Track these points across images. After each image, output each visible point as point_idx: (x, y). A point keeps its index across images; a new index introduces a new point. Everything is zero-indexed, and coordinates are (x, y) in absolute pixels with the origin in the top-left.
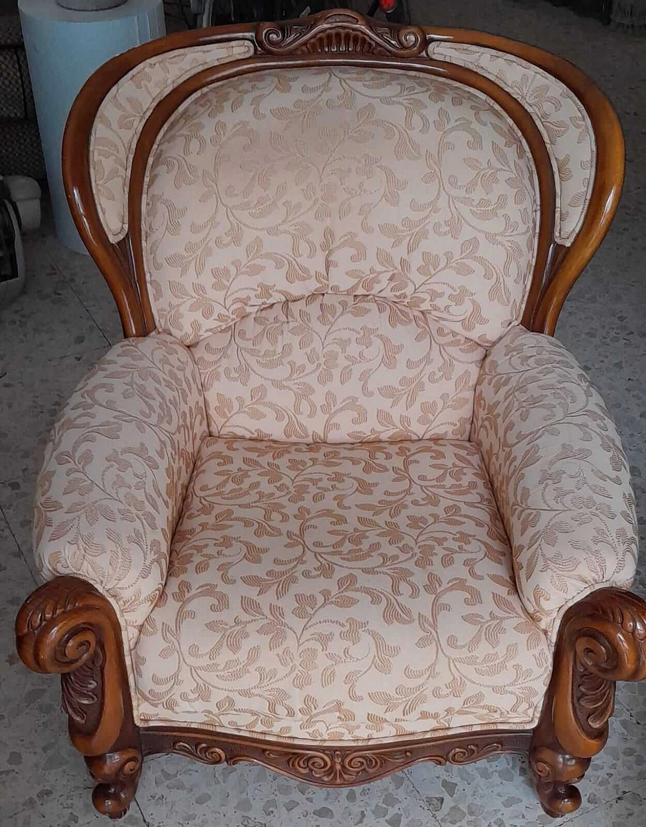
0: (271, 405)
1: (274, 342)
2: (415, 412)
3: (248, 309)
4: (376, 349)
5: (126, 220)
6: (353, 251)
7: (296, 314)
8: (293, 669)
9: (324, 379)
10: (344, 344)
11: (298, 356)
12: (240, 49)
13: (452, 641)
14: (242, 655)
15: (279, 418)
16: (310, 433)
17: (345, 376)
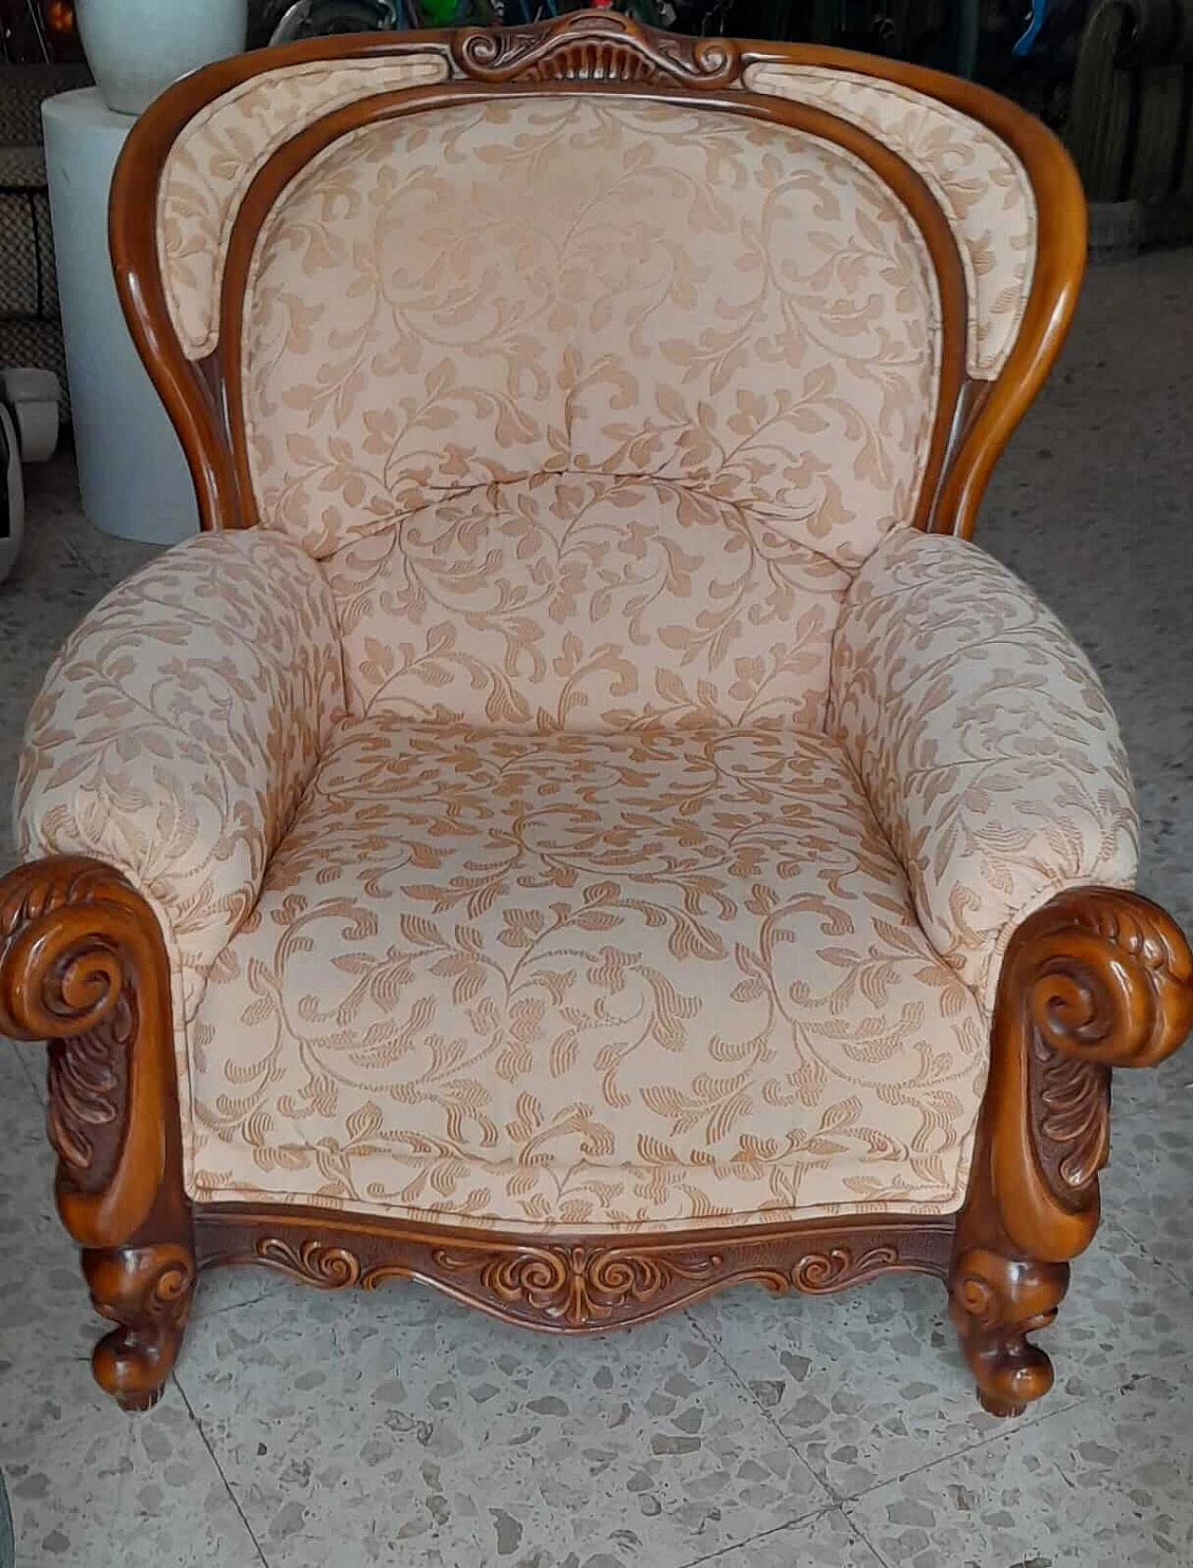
0: (463, 658)
1: (472, 547)
2: (724, 677)
3: (428, 494)
4: (653, 562)
5: (216, 324)
6: (616, 390)
7: (513, 503)
8: (497, 1040)
9: (561, 611)
10: (596, 551)
11: (515, 572)
12: (423, 68)
13: (799, 992)
14: (401, 1014)
15: (477, 682)
16: (534, 712)
17: (599, 607)
